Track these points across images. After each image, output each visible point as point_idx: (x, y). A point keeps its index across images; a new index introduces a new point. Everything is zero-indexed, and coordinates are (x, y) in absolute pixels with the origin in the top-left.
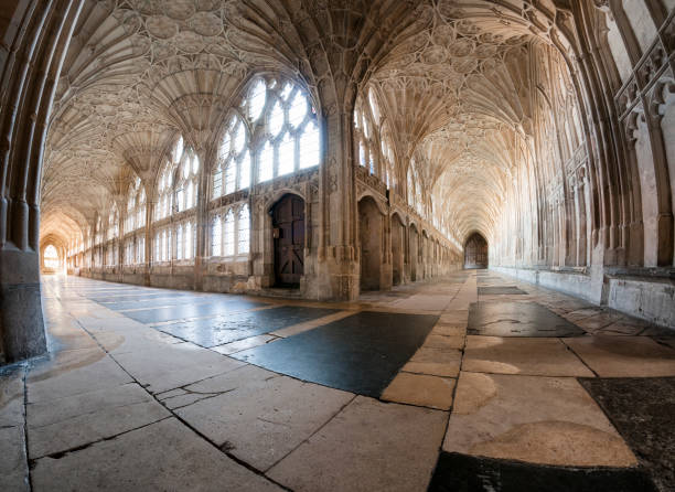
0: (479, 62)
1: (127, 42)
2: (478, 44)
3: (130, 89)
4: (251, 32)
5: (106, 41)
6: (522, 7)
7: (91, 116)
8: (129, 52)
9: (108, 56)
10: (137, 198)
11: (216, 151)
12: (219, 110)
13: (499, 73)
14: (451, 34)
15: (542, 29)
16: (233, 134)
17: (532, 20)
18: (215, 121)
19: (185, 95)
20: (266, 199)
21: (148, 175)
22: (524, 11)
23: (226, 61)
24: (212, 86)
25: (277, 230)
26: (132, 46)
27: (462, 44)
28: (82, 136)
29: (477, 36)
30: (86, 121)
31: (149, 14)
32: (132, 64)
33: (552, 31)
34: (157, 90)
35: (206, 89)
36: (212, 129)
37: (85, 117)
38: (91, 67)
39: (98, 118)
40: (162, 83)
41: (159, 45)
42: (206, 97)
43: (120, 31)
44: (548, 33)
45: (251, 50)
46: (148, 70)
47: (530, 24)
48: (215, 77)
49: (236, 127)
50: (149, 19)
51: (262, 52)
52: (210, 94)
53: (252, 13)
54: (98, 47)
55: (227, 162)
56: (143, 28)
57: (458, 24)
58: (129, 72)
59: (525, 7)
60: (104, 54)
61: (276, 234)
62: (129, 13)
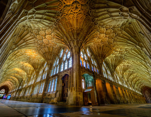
0: (116, 34)
1: (32, 40)
2: (113, 30)
3: (34, 50)
4: (58, 39)
5: (27, 39)
6: (119, 14)
7: (24, 55)
8: (33, 42)
9: (28, 42)
10: (34, 76)
11: (53, 65)
12: (54, 56)
13: (124, 34)
14: (104, 30)
15: (127, 16)
16: (57, 61)
17: (123, 16)
18: (53, 58)
19: (46, 52)
20: (61, 76)
21: (37, 70)
22: (120, 15)
23: (55, 45)
24: (52, 51)
25: (63, 84)
26: (34, 41)
27: (109, 31)
28: (21, 59)
29: (112, 27)
30: (23, 56)
31: (37, 35)
32: (34, 45)
33: (130, 15)
34: (40, 51)
35: (51, 51)
36: (52, 60)
37: (22, 55)
38: (23, 44)
39: (26, 56)
40: (41, 49)
41: (40, 41)
42: (51, 53)
43: (31, 37)
44: (129, 16)
45: (59, 43)
46: (38, 46)
47: (123, 17)
48: (53, 48)
49: (57, 60)
50: (37, 36)
51: (61, 43)
52: (52, 52)
53: (58, 35)
54: (25, 40)
55: (55, 67)
56: (36, 37)
57: (105, 26)
58: (34, 46)
59: (120, 13)
60: (27, 42)
61: (63, 85)
62: (32, 34)
